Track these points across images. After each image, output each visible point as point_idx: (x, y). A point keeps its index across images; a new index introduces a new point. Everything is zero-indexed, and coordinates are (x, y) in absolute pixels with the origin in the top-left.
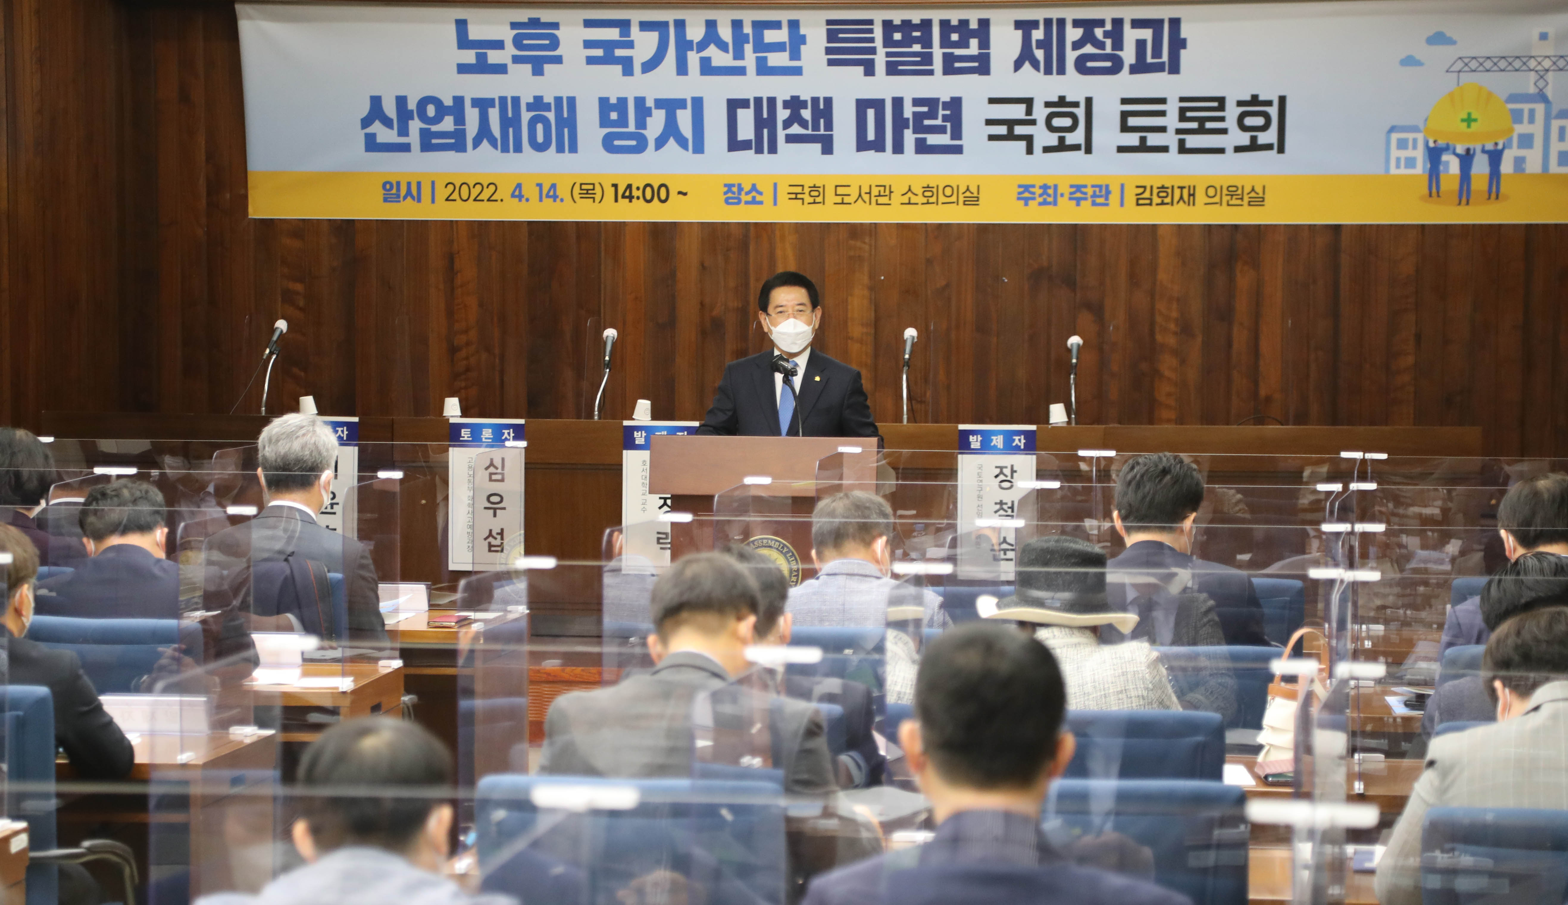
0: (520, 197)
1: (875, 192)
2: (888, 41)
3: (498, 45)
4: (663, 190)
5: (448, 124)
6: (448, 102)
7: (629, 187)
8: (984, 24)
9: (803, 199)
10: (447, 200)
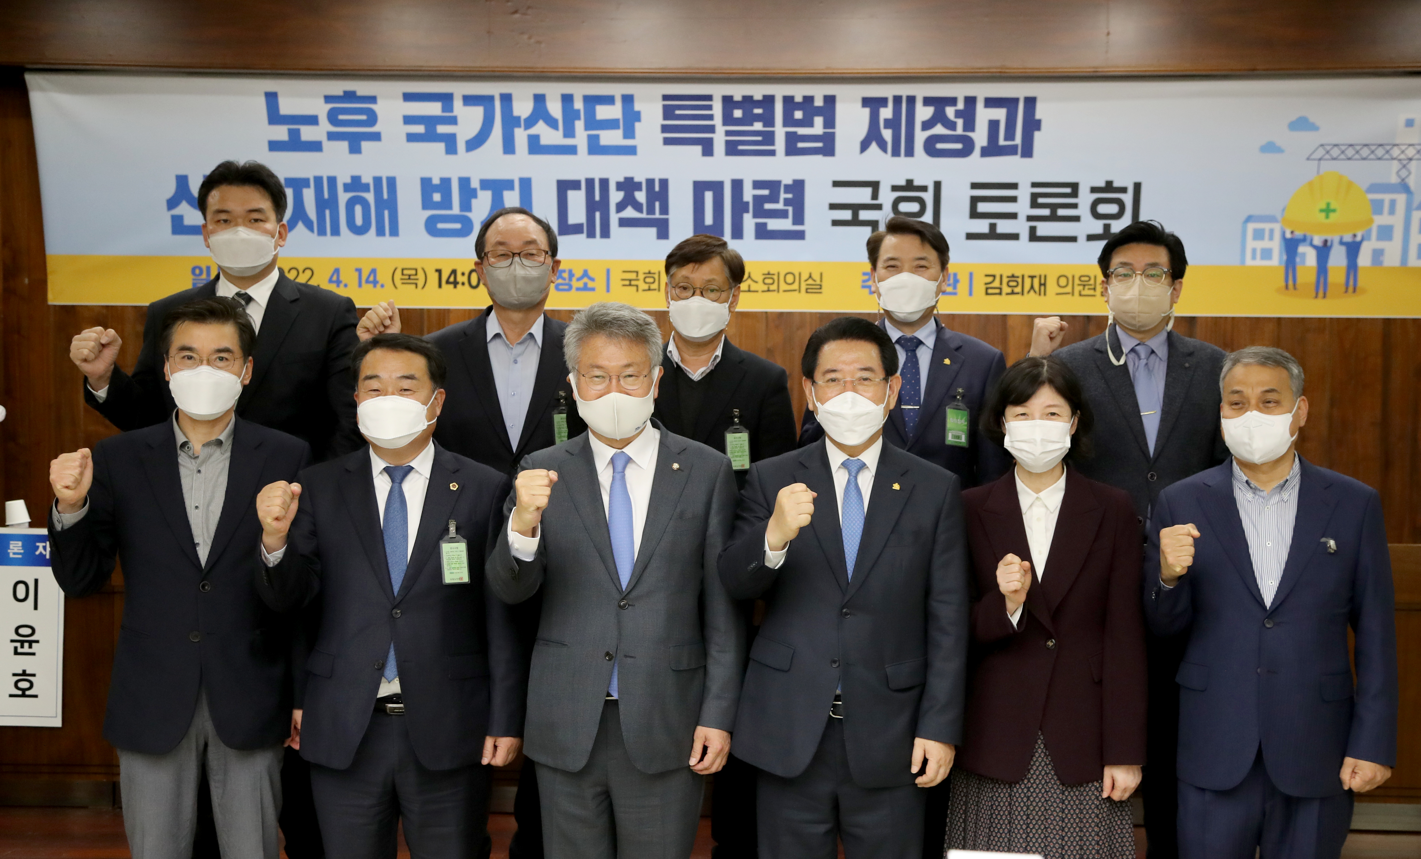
0: (338, 282)
2: (728, 119)
3: (312, 120)
7: (454, 272)
8: (830, 100)
9: (637, 286)
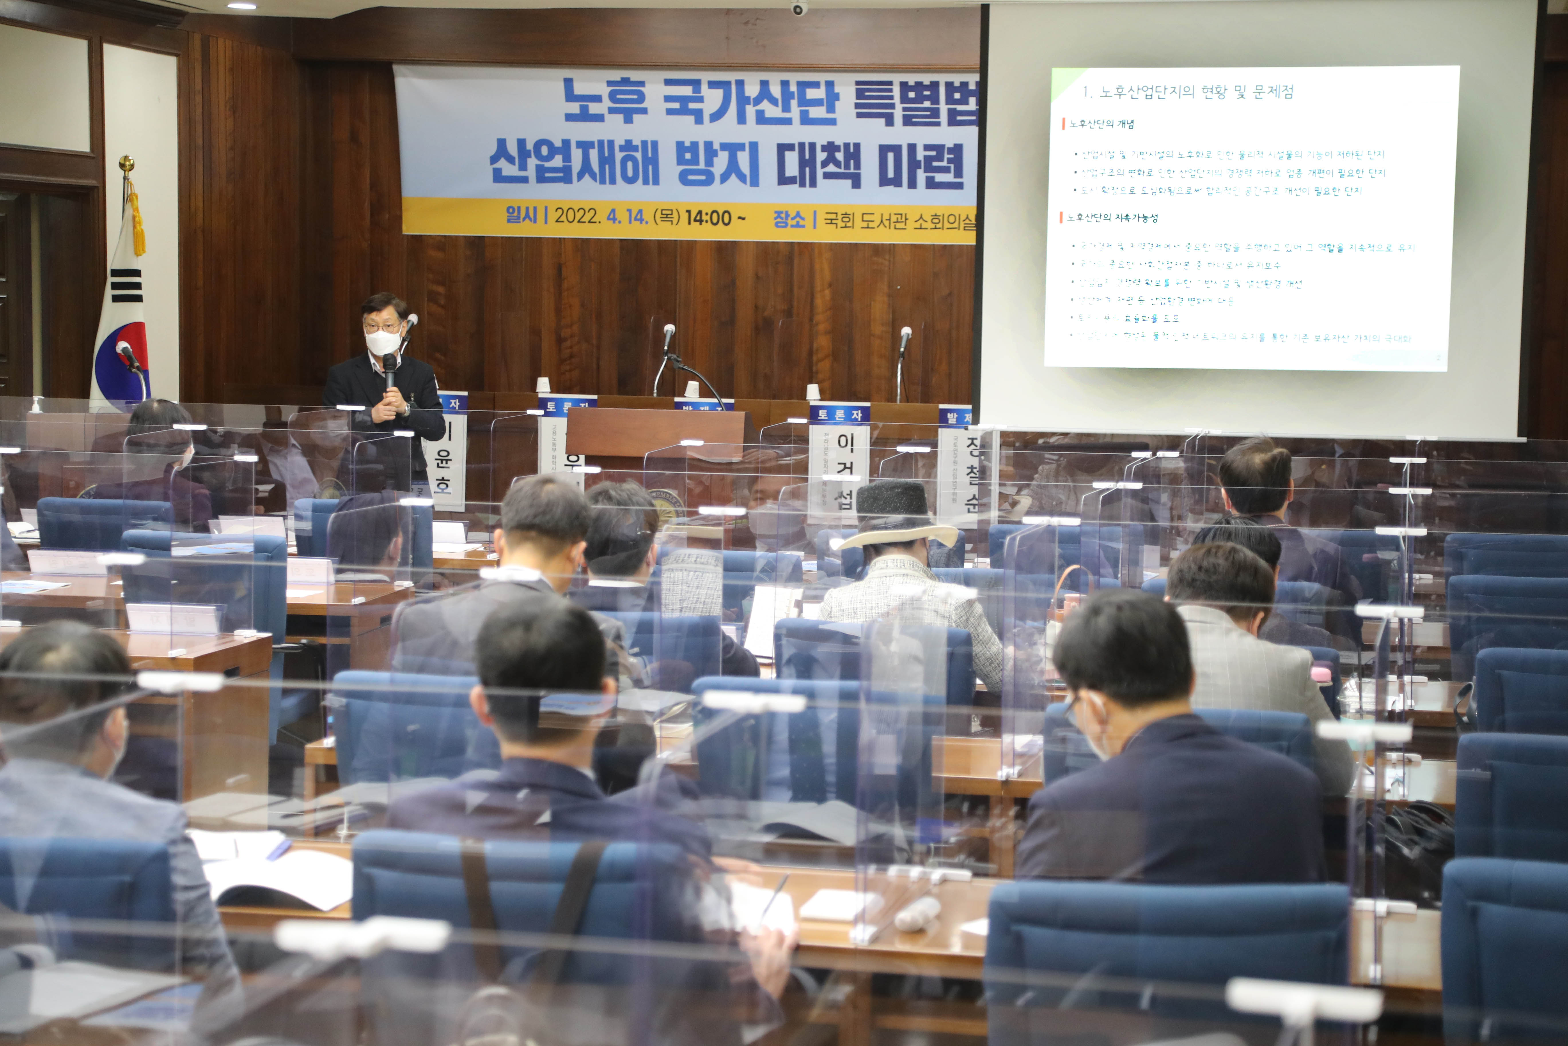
0: (614, 220)
1: (894, 219)
2: (904, 99)
3: (598, 99)
4: (726, 216)
5: (557, 161)
6: (558, 144)
7: (700, 212)
9: (836, 224)
10: (557, 221)
